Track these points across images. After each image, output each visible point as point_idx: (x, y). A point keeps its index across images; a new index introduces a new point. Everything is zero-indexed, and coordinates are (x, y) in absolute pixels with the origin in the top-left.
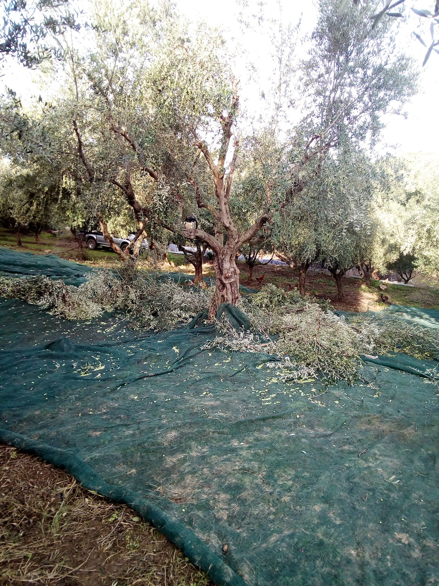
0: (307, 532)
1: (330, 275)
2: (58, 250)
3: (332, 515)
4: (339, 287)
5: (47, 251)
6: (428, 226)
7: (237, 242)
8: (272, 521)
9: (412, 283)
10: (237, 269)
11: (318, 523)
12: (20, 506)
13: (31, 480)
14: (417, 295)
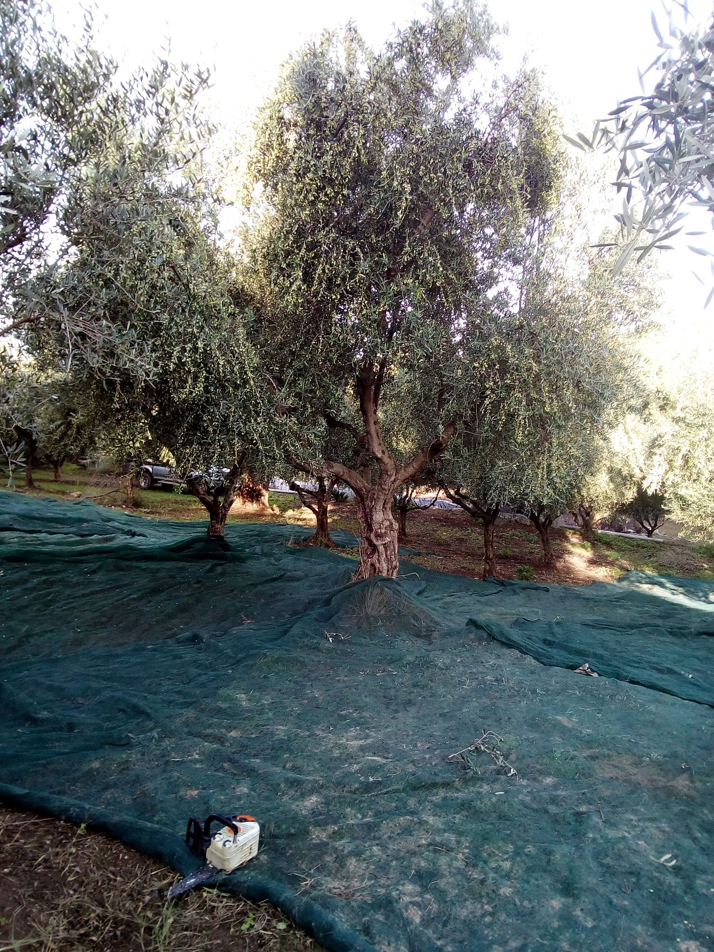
0: (545, 942)
1: (528, 523)
2: (93, 492)
3: (578, 913)
4: (545, 542)
5: (75, 494)
6: (684, 451)
7: (395, 481)
8: (489, 926)
9: (660, 534)
10: (393, 521)
11: (559, 926)
12: (99, 910)
13: (112, 868)
14: (668, 556)
